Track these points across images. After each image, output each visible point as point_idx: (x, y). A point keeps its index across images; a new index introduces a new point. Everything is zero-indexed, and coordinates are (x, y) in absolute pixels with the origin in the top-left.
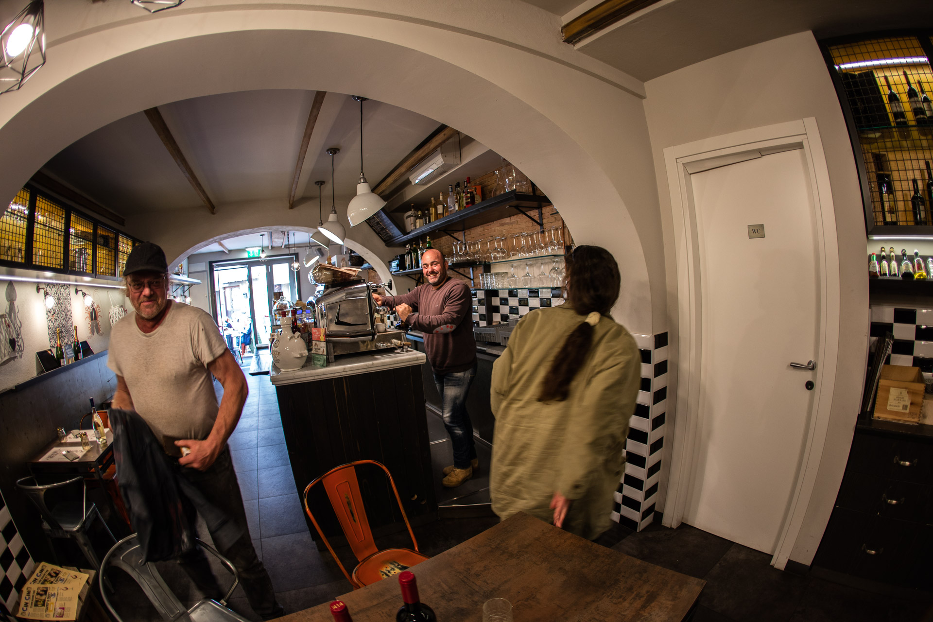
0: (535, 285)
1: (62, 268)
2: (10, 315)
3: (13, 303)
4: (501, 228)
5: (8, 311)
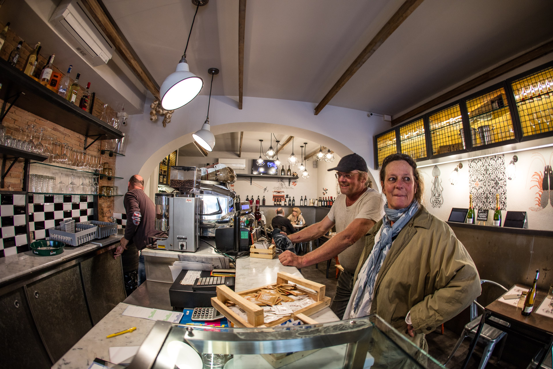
2: (435, 184)
3: (438, 178)
4: (53, 132)
5: (433, 182)
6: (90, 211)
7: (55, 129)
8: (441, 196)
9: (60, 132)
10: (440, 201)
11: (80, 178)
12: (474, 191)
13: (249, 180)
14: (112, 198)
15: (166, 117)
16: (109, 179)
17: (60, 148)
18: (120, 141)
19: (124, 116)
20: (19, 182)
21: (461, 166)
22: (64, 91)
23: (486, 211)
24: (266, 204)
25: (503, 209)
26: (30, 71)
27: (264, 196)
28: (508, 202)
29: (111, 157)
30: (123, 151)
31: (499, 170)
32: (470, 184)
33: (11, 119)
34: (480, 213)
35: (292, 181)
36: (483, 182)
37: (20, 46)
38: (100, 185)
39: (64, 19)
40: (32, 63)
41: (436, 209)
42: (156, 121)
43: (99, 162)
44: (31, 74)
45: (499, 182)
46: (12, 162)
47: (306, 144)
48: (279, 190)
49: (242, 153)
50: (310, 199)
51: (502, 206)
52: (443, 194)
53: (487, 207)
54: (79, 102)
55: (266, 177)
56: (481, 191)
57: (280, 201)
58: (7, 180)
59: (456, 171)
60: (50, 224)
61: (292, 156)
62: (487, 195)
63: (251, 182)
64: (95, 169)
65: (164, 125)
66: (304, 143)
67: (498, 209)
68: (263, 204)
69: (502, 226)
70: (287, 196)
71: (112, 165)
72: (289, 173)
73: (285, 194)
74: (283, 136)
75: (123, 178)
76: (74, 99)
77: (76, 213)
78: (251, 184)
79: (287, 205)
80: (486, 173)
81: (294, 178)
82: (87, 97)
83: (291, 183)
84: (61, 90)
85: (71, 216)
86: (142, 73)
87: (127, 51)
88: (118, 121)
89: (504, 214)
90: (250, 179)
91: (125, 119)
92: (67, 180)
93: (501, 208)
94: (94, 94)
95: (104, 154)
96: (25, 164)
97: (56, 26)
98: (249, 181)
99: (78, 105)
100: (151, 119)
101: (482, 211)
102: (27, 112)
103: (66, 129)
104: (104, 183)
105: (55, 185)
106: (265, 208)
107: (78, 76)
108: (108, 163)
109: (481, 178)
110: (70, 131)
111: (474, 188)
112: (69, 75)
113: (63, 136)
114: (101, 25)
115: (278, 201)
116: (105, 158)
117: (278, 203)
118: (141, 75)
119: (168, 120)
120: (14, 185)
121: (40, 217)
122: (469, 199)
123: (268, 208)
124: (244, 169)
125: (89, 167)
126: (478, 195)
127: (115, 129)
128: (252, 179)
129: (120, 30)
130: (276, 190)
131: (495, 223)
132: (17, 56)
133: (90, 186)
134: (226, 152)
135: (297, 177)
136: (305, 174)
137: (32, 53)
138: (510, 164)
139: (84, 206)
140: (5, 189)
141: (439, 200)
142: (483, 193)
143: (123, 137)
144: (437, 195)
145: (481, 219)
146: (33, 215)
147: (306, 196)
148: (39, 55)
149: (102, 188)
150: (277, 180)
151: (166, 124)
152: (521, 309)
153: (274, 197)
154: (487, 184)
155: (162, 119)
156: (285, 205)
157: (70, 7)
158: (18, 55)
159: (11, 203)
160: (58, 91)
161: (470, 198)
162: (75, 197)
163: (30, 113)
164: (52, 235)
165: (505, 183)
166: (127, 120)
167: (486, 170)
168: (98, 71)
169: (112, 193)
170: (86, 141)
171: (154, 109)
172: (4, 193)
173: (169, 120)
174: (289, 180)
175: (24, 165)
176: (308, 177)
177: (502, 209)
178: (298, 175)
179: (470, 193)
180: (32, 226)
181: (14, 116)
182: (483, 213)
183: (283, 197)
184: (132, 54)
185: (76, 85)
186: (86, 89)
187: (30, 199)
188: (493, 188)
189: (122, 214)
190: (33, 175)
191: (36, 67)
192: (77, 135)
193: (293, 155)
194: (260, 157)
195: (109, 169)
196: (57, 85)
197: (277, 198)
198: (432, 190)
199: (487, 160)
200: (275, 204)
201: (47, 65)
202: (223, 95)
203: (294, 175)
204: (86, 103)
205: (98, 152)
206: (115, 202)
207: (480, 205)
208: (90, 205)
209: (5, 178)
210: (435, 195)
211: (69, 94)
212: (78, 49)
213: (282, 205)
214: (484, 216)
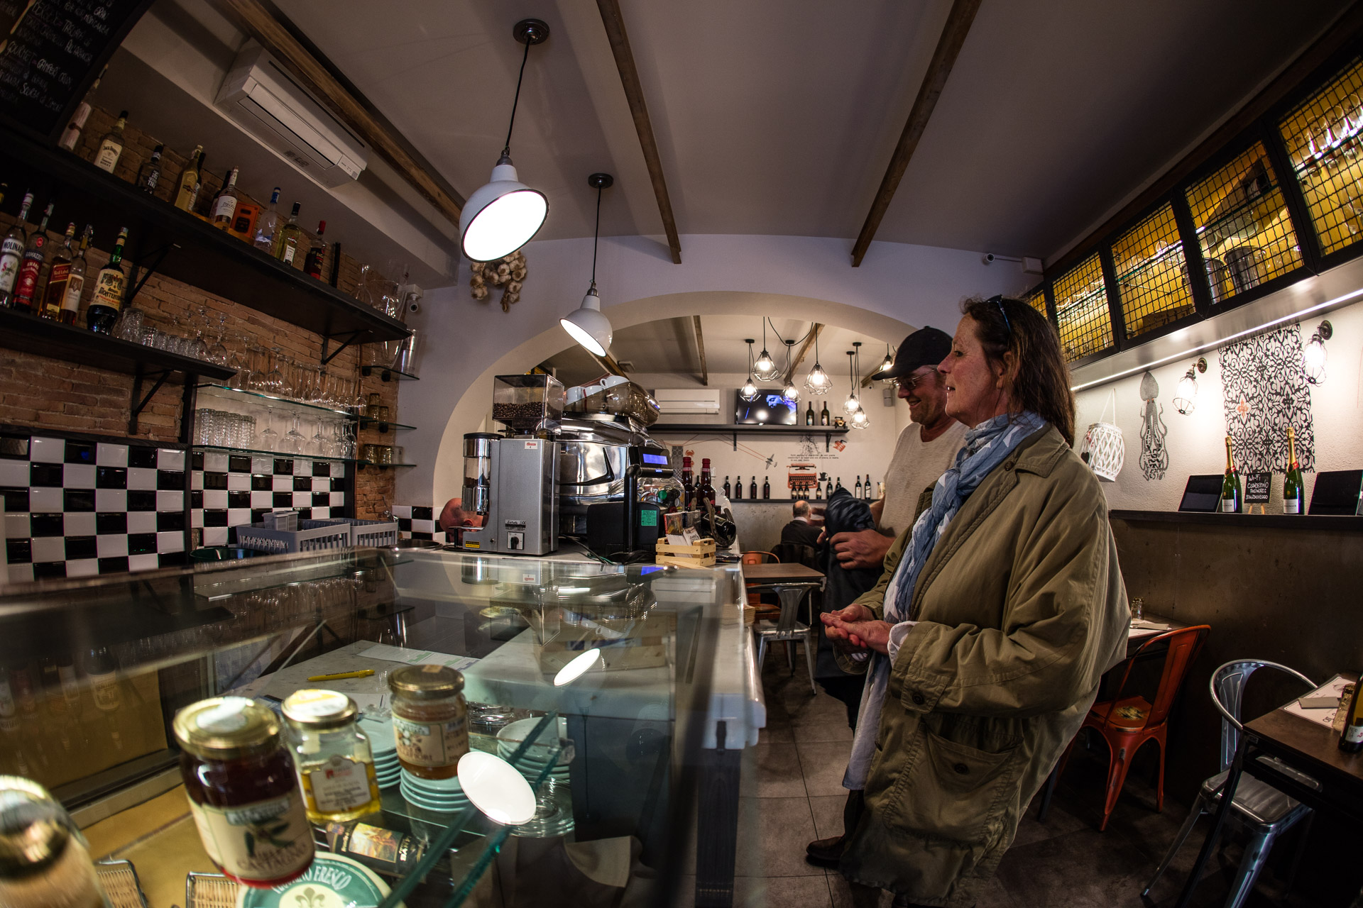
2: (1147, 419)
3: (1153, 402)
4: (249, 326)
5: (1144, 414)
6: (337, 499)
7: (252, 321)
8: (1163, 448)
9: (264, 326)
10: (1162, 461)
11: (312, 426)
12: (1236, 426)
13: (731, 440)
14: (389, 473)
15: (507, 291)
16: (384, 429)
17: (266, 360)
18: (405, 346)
19: (414, 293)
20: (172, 424)
21: (1203, 367)
22: (267, 240)
23: (1266, 477)
24: (772, 497)
25: (1307, 467)
26: (187, 202)
27: (767, 478)
28: (1318, 448)
29: (387, 383)
30: (413, 369)
31: (1291, 364)
32: (1226, 411)
33: (150, 298)
34: (1252, 482)
35: (833, 439)
36: (1256, 400)
37: (157, 155)
38: (361, 442)
39: (248, 97)
40: (189, 187)
41: (1154, 483)
42: (486, 300)
43: (356, 393)
44: (190, 209)
45: (1293, 396)
46: (154, 384)
47: (857, 344)
48: (804, 463)
49: (709, 375)
50: (878, 484)
51: (1305, 461)
52: (1169, 443)
53: (1268, 467)
54: (303, 262)
55: (775, 430)
56: (1253, 424)
57: (807, 489)
58: (145, 419)
59: (1189, 380)
60: (240, 517)
61: (816, 372)
62: (1267, 436)
63: (735, 445)
64: (347, 406)
65: (504, 308)
66: (854, 344)
67: (1295, 467)
68: (765, 497)
69: (1306, 513)
70: (823, 475)
71: (390, 401)
72: (825, 420)
73: (817, 472)
74: (798, 324)
75: (415, 428)
76: (290, 254)
77: (302, 500)
78: (735, 450)
79: (824, 497)
80: (1262, 375)
81: (837, 432)
82: (319, 250)
83: (832, 445)
84: (260, 239)
85: (290, 505)
86: (439, 195)
87: (399, 150)
88: (395, 300)
89: (1309, 480)
90: (732, 437)
91: (417, 299)
92: (283, 428)
93: (1301, 467)
94: (337, 247)
95: (369, 375)
96: (184, 388)
97: (231, 110)
98: (729, 442)
99: (301, 268)
100: (475, 296)
101: (1257, 476)
102: (187, 285)
103: (277, 320)
104: (373, 438)
105: (255, 436)
106: (769, 505)
107: (296, 209)
108: (378, 394)
109: (1250, 390)
110: (286, 324)
111: (1236, 421)
112: (274, 207)
113: (272, 335)
114: (330, 103)
115: (800, 489)
116: (373, 383)
117: (801, 493)
118: (438, 199)
119: (513, 295)
120: (159, 430)
121: (216, 499)
122: (1225, 448)
123: (776, 505)
124: (716, 414)
125: (335, 402)
126: (1247, 436)
127: (390, 317)
128: (738, 437)
129: (375, 107)
130: (795, 463)
131: (1288, 506)
132: (155, 175)
133: (336, 442)
134: (672, 375)
135: (845, 430)
136: (860, 418)
137: (186, 167)
138: (1312, 343)
139: (321, 485)
140: (140, 436)
141: (1160, 459)
142: (1257, 430)
143: (410, 334)
144: (1153, 447)
145: (1255, 497)
146: (200, 494)
147: (868, 476)
148: (202, 170)
149: (364, 449)
150: (798, 437)
151: (511, 305)
152: (1339, 732)
153: (791, 478)
154: (1265, 405)
155: (498, 294)
156: (818, 498)
157: (256, 72)
158: (157, 173)
159: (153, 464)
160: (253, 241)
161: (1227, 446)
162: (300, 465)
163: (193, 288)
164: (242, 540)
165: (1308, 399)
166: (419, 301)
167: (1261, 369)
168: (340, 196)
169: (389, 459)
170: (325, 346)
171: (478, 272)
172: (137, 444)
173: (515, 297)
174: (827, 436)
175: (183, 391)
176: (866, 425)
177: (1304, 470)
178: (847, 425)
179: (1228, 433)
180: (197, 518)
181: (157, 293)
182: (1258, 482)
183: (813, 477)
184: (411, 157)
185: (292, 227)
186: (316, 234)
187: (195, 462)
188: (1281, 415)
189: (413, 508)
190: (201, 411)
191: (199, 195)
192: (305, 333)
193: (818, 369)
194: (750, 381)
195: (381, 407)
196: (250, 228)
197: (799, 482)
198: (1142, 435)
199: (1261, 343)
200: (792, 495)
201: (225, 189)
202: (637, 234)
203: (836, 424)
204: (318, 263)
205: (355, 371)
206: (397, 481)
207: (1253, 462)
208: (337, 485)
209: (141, 414)
210: (1149, 447)
211: (278, 246)
212: (289, 154)
213: (810, 498)
214: (1261, 491)
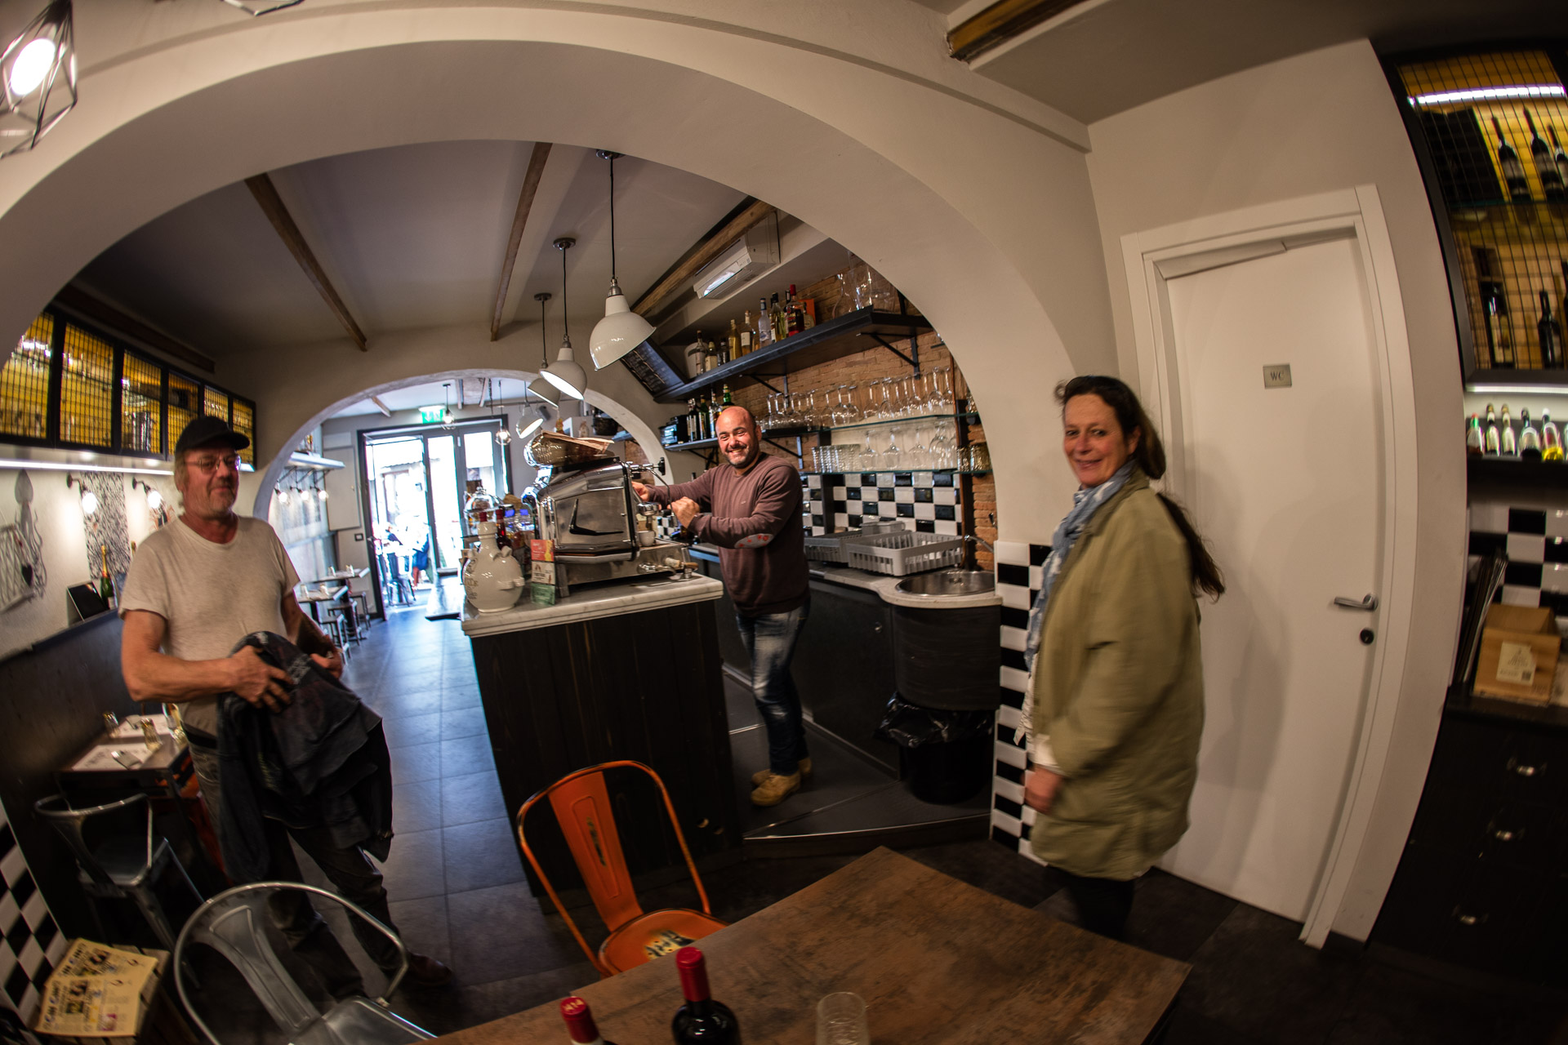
0: (905, 466)
1: (110, 444)
3: (28, 506)
4: (849, 370)
5: (18, 519)
7: (849, 364)
